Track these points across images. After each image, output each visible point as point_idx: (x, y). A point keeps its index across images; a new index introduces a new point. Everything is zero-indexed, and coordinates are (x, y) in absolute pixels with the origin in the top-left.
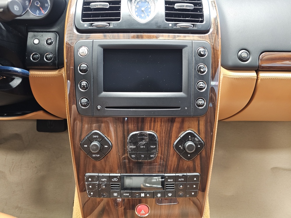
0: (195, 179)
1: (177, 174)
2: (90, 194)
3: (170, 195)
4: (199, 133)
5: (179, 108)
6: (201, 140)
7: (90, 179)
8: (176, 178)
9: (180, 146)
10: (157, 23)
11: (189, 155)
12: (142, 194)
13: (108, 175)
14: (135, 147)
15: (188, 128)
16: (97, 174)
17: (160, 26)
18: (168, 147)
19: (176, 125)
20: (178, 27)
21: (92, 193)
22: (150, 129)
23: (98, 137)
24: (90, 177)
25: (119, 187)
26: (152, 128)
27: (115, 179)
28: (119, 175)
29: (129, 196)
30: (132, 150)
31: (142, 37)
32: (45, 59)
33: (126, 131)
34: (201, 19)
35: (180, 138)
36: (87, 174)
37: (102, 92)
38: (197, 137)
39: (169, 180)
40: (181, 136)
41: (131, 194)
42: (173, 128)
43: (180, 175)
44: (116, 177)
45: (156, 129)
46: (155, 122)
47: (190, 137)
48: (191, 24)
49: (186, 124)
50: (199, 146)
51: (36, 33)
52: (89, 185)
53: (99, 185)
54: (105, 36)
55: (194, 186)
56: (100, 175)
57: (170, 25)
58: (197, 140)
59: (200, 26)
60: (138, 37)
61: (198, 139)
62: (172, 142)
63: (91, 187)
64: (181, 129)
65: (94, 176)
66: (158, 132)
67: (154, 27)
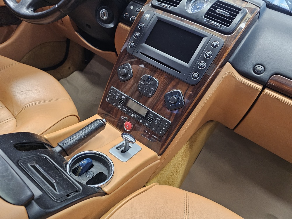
0: (167, 124)
1: (157, 114)
2: (107, 99)
3: (147, 125)
4: (184, 96)
5: (180, 72)
6: (183, 100)
7: (112, 90)
8: (156, 116)
9: (168, 97)
10: (197, 16)
11: (170, 106)
12: (132, 114)
13: (122, 93)
14: (143, 83)
15: (179, 89)
16: (117, 89)
17: (198, 19)
18: (161, 94)
19: (173, 83)
20: (209, 23)
21: (109, 99)
22: (156, 78)
23: (128, 67)
24: (113, 89)
25: (123, 103)
26: (158, 77)
27: (124, 97)
28: (127, 96)
29: (126, 111)
30: (141, 84)
31: (183, 21)
32: (130, 19)
33: (143, 72)
34: (228, 24)
35: (171, 92)
36: (112, 87)
37: (143, 43)
38: (181, 97)
39: (151, 115)
40: (172, 91)
41: (127, 111)
42: (170, 84)
43: (159, 115)
44: (125, 96)
45: (160, 79)
46: (162, 75)
47: (177, 94)
48: (219, 25)
49: (179, 86)
50: (180, 103)
51: (134, 3)
52: (110, 93)
53: (115, 96)
54: (163, 13)
55: (164, 128)
56: (118, 91)
57: (205, 20)
58: (180, 99)
59: (224, 28)
60: (181, 20)
61: (182, 98)
62: (165, 92)
63: (110, 95)
64: (174, 87)
65: (115, 90)
66: (161, 82)
67: (194, 18)
